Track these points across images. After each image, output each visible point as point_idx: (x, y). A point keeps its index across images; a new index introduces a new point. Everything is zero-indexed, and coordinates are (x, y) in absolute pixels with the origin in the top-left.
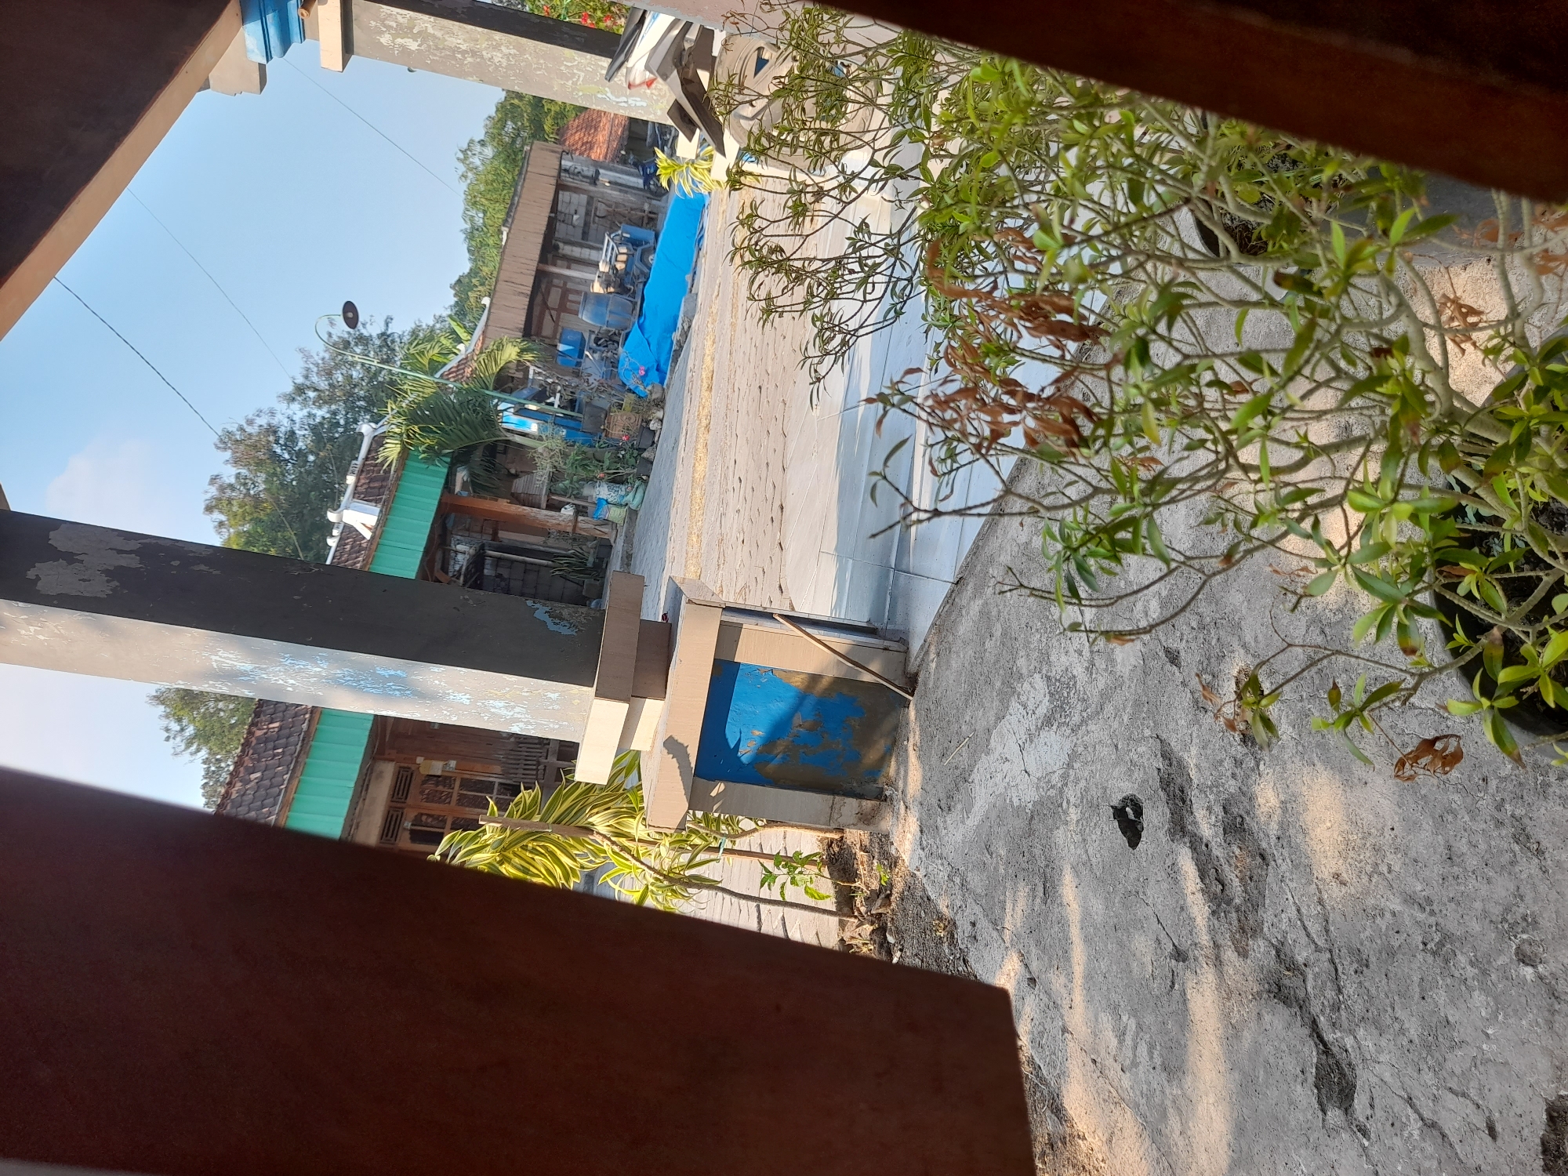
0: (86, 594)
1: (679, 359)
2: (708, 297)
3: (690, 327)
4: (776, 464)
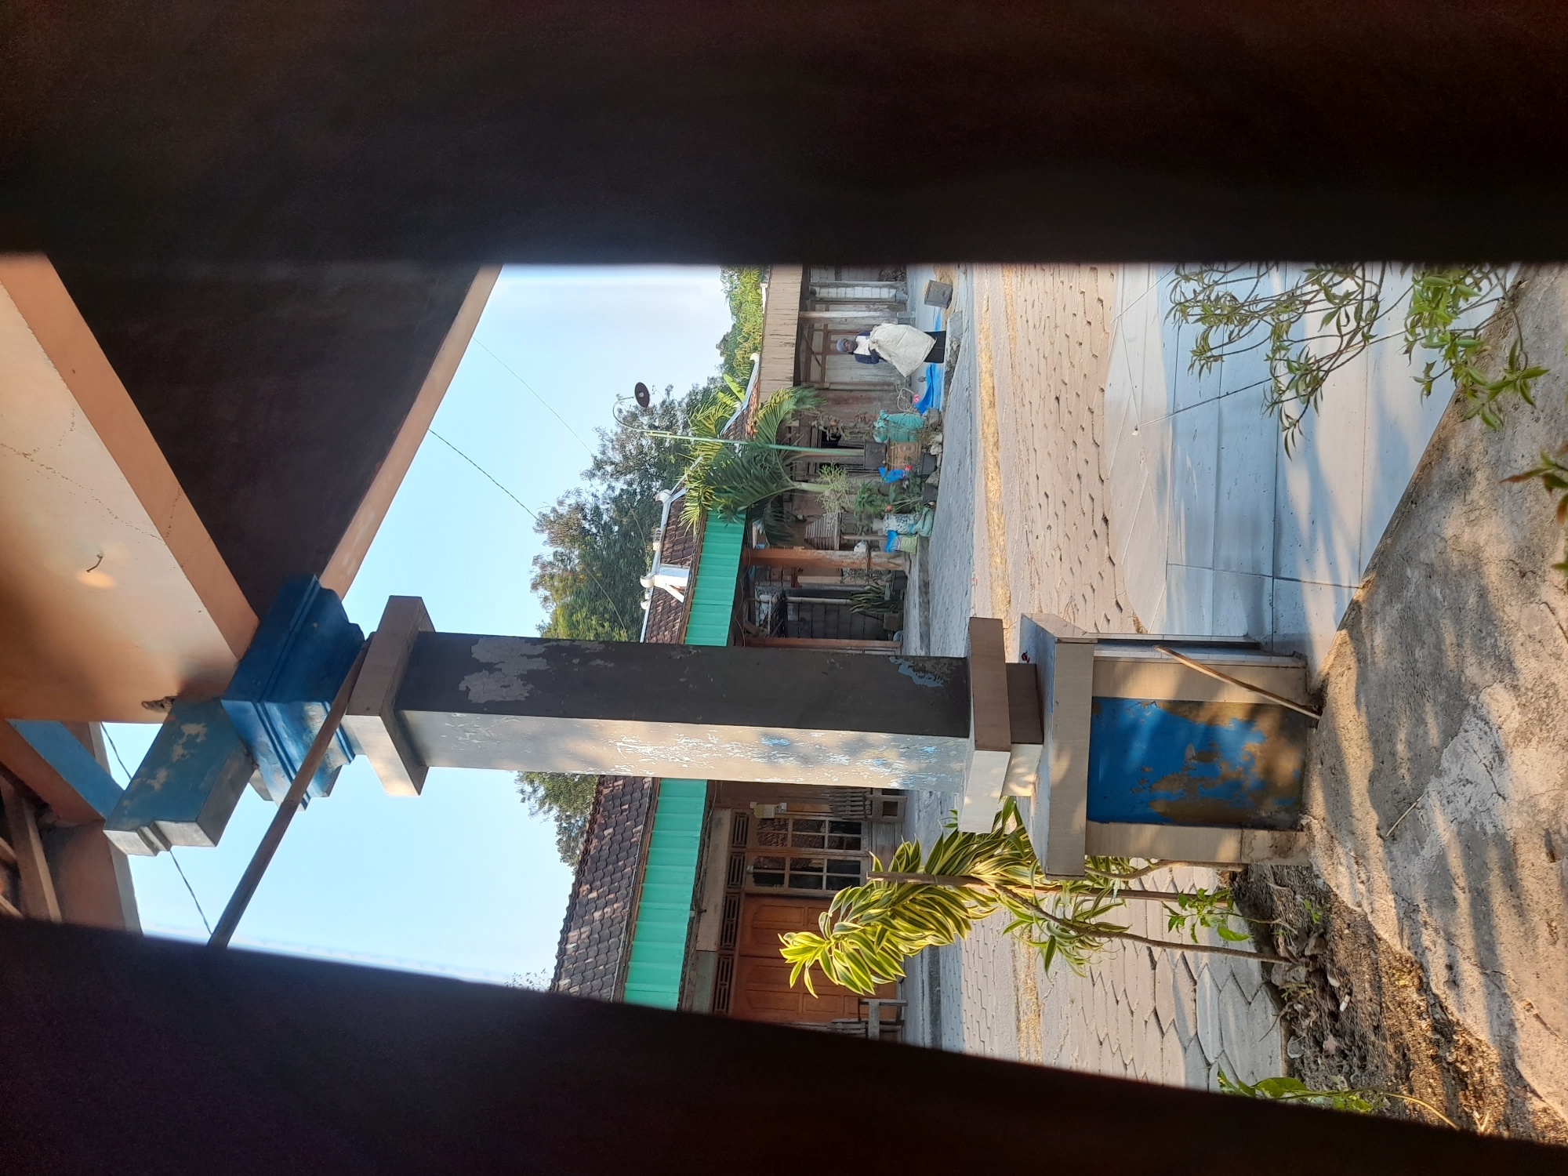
0: (508, 699)
1: (952, 381)
2: (976, 313)
3: (959, 346)
4: (1090, 475)
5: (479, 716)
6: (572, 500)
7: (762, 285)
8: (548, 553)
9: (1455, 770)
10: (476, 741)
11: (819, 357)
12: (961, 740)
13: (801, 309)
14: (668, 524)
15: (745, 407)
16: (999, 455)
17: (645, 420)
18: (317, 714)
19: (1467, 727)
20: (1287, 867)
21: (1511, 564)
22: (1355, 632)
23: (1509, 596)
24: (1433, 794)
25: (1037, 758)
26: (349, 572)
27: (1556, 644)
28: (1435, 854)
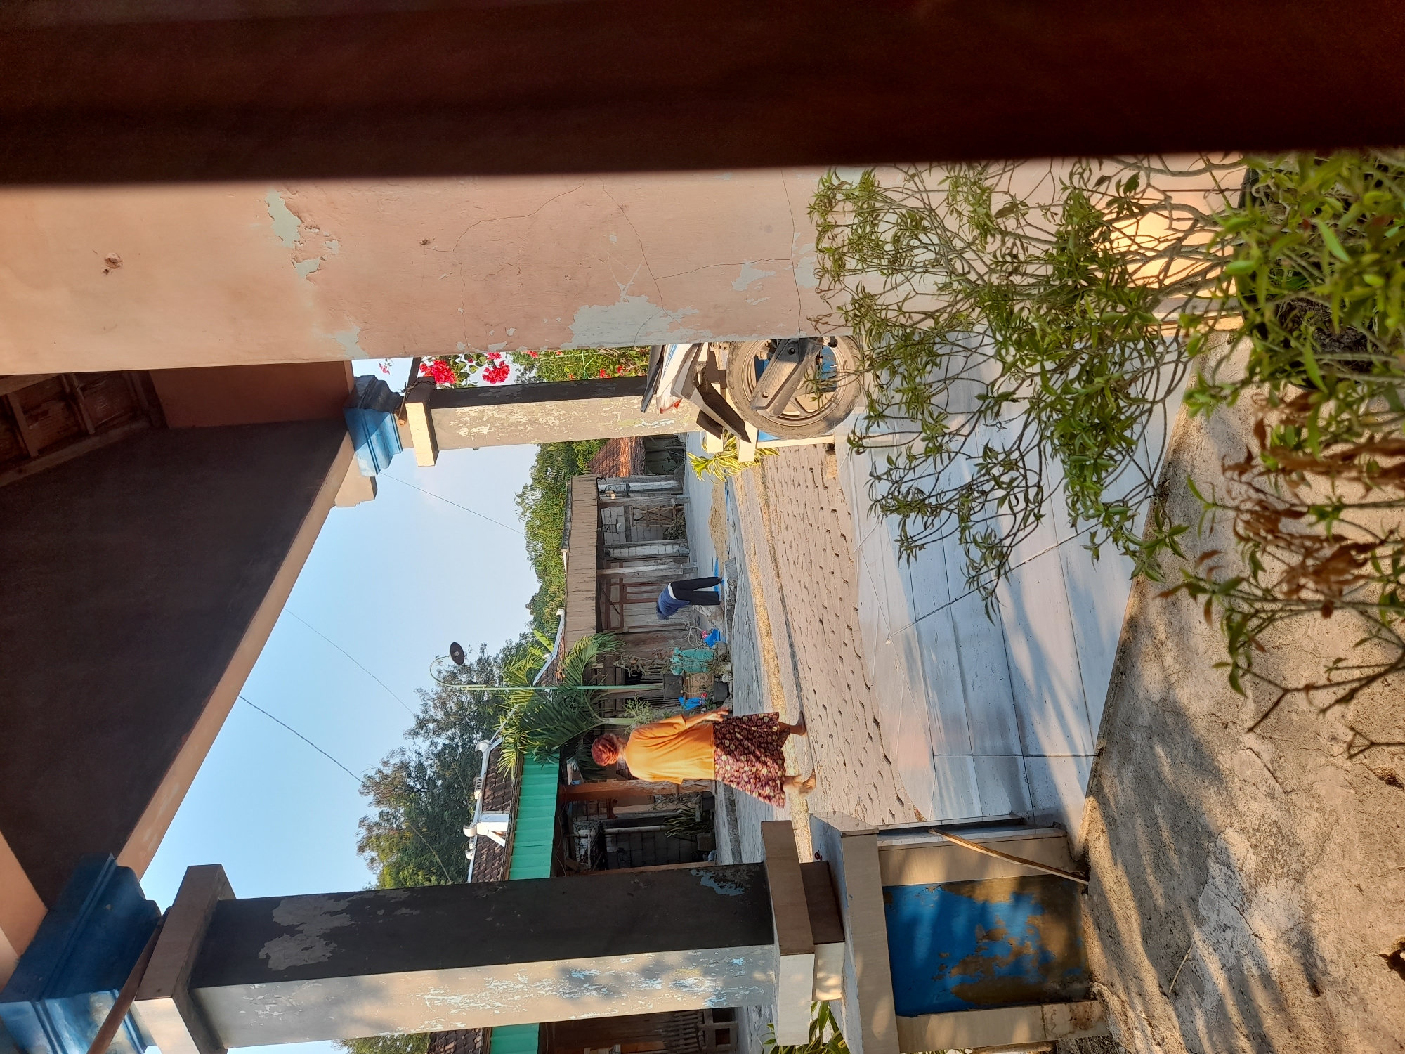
0: (310, 963)
1: (734, 616)
2: (746, 558)
3: (736, 587)
4: (858, 685)
5: (279, 985)
6: (396, 760)
7: (562, 551)
8: (374, 813)
9: (1213, 918)
10: (276, 1013)
11: (617, 607)
12: (767, 947)
13: (597, 569)
14: (488, 772)
15: (554, 657)
16: (780, 676)
17: (464, 678)
18: (103, 1004)
19: (1213, 874)
20: (1090, 1039)
21: (1213, 718)
22: (1101, 797)
23: (1218, 746)
24: (1200, 944)
25: (841, 957)
26: (149, 849)
27: (1268, 785)
28: (1214, 1004)
